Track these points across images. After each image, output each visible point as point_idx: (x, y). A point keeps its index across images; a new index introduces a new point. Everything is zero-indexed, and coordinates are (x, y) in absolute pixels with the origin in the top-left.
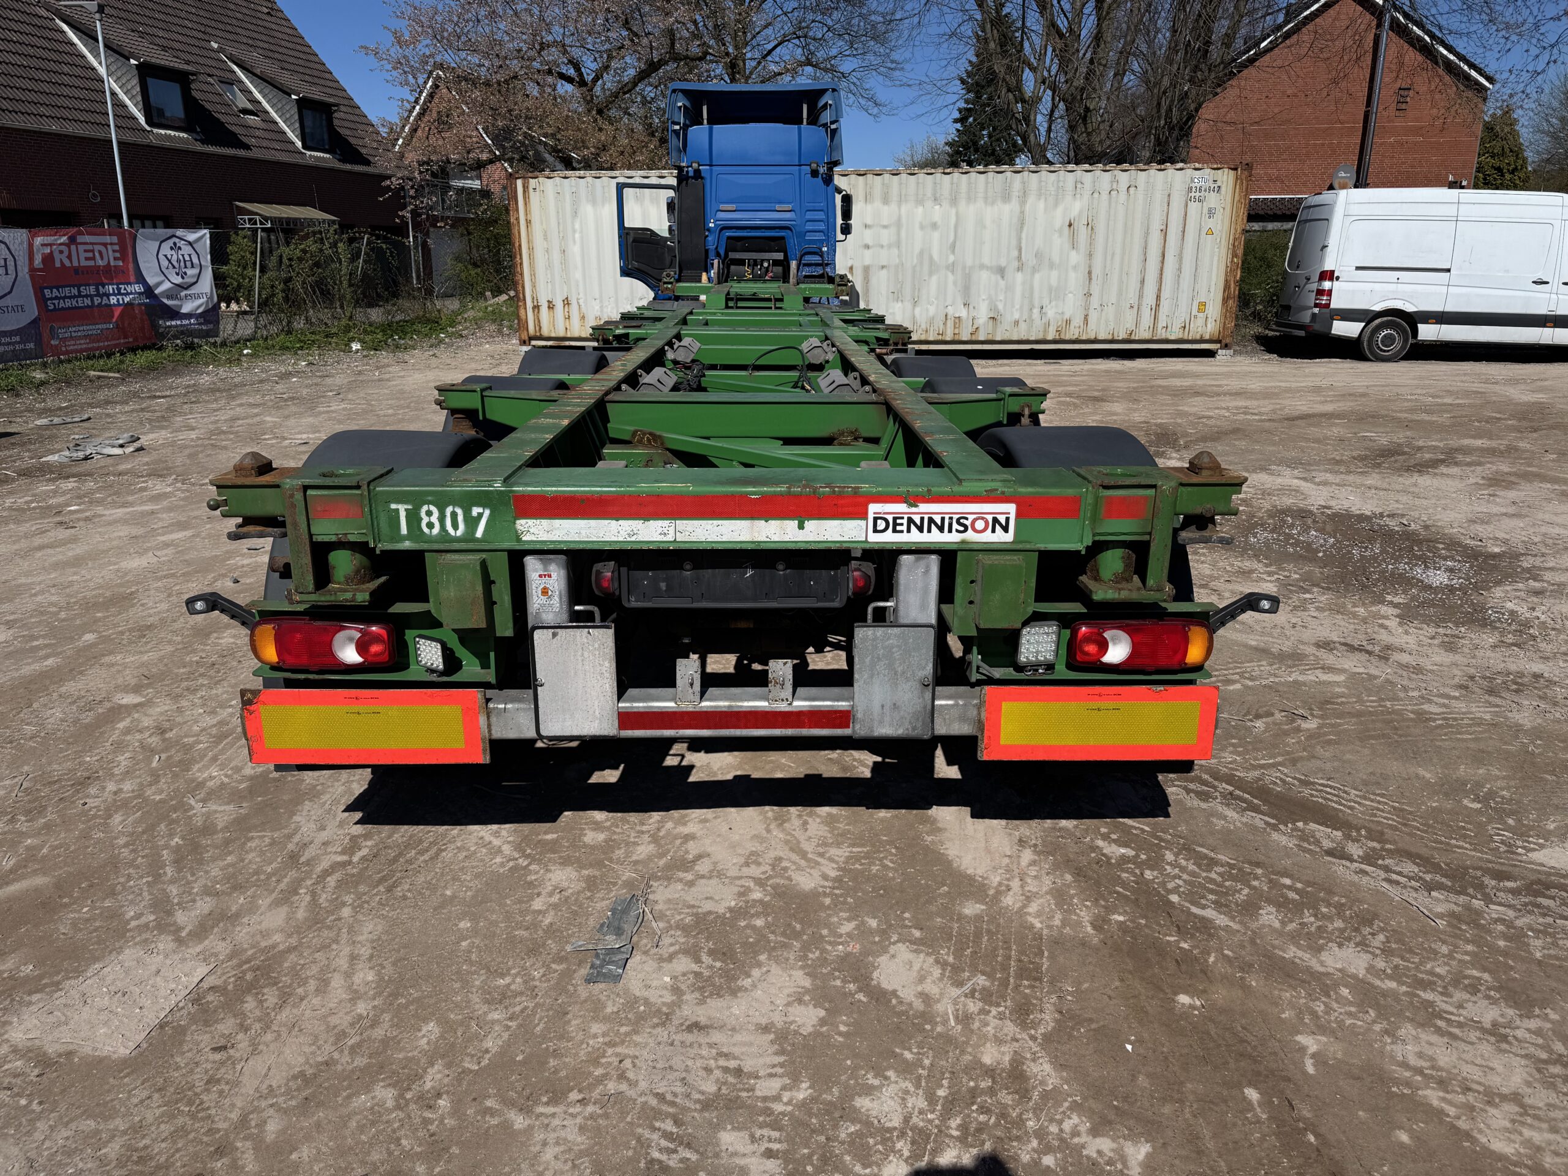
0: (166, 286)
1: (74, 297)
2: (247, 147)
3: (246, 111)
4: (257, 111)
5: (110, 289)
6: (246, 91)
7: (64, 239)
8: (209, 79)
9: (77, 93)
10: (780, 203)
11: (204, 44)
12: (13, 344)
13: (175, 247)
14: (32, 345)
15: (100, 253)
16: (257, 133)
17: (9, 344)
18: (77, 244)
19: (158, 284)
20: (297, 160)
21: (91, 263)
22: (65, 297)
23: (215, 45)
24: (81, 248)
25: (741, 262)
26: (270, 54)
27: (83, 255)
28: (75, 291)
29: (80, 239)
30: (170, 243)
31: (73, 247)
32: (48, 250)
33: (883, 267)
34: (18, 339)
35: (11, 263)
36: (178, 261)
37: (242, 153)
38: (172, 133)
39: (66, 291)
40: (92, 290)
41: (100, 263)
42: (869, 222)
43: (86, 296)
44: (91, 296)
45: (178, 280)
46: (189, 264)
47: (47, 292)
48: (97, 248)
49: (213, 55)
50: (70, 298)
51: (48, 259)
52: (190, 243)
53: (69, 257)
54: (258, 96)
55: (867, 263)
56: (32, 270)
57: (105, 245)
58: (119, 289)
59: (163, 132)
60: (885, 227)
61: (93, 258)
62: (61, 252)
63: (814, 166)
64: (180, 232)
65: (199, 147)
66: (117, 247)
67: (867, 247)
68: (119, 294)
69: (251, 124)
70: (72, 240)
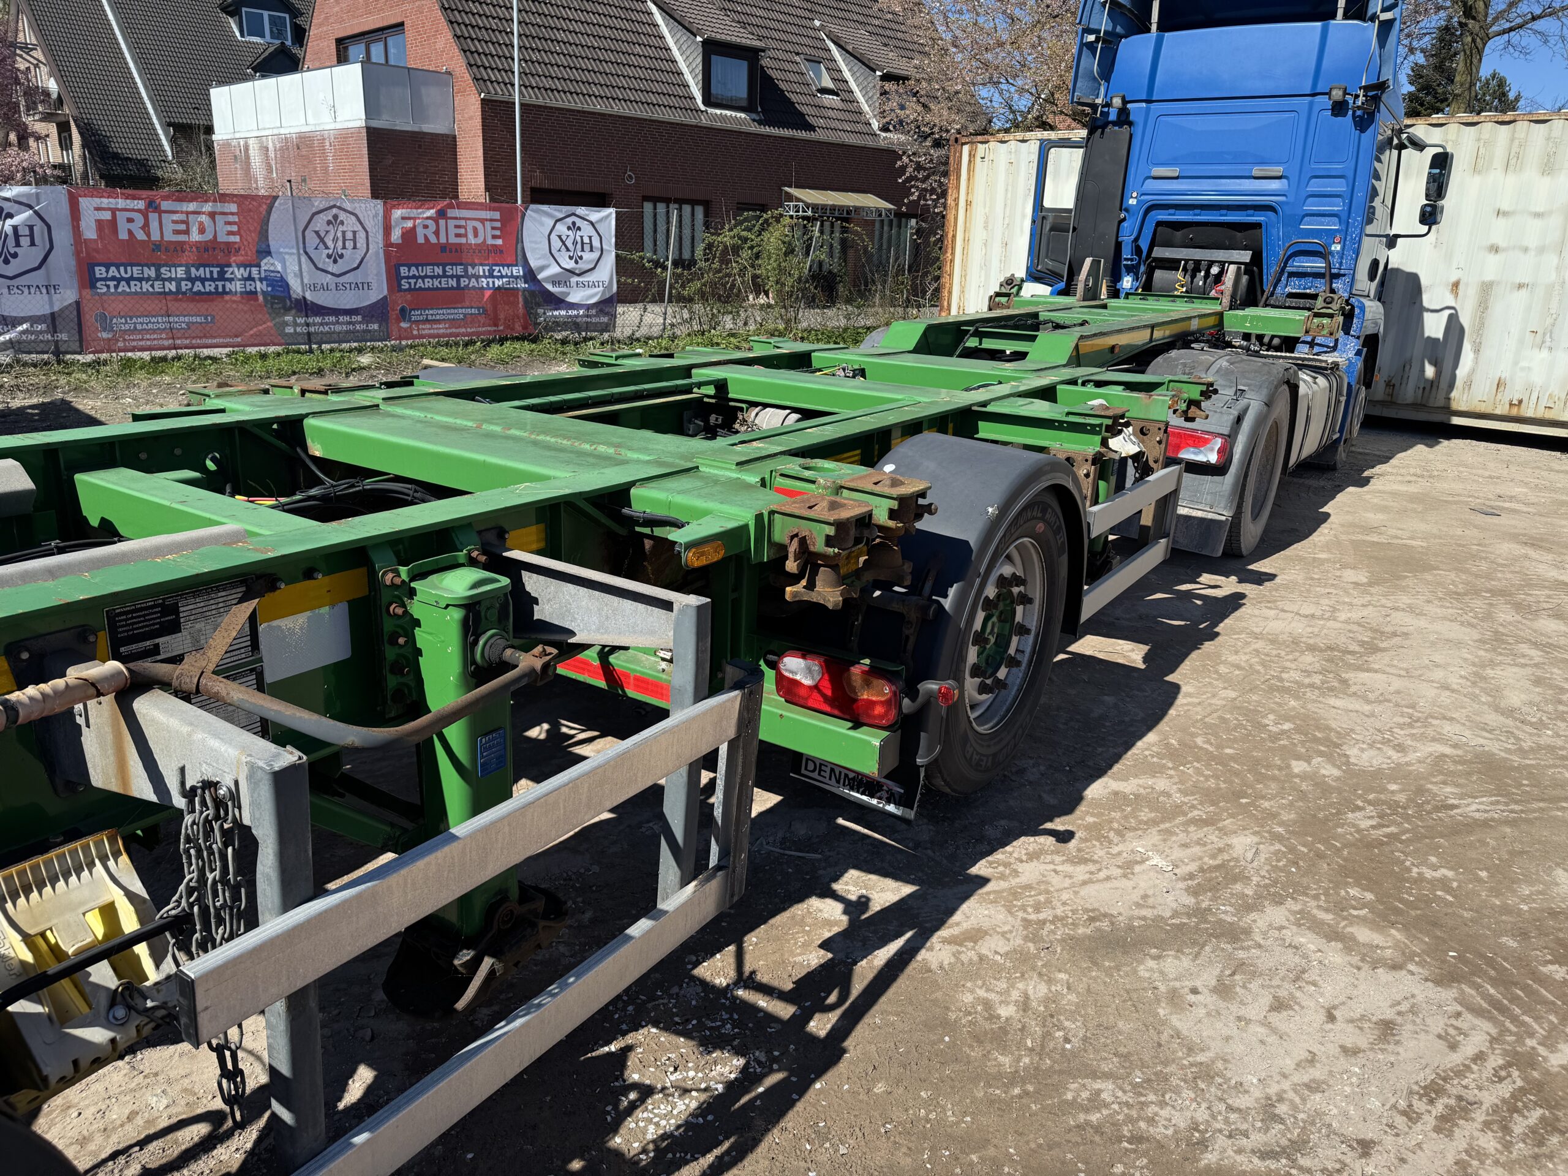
0: (554, 270)
1: (438, 276)
2: (811, 128)
3: (825, 91)
4: (840, 90)
5: (480, 270)
6: (833, 70)
7: (431, 212)
8: (797, 59)
9: (640, 73)
10: (1263, 163)
11: (805, 22)
12: (353, 324)
13: (574, 227)
14: (376, 326)
15: (475, 230)
16: (831, 113)
17: (350, 323)
18: (447, 218)
19: (542, 268)
20: (869, 142)
21: (463, 240)
22: (426, 276)
23: (817, 23)
24: (451, 223)
25: (1172, 265)
26: (881, 31)
27: (452, 231)
28: (439, 270)
29: (451, 213)
30: (570, 220)
31: (442, 222)
32: (409, 224)
33: (1520, 286)
34: (359, 318)
35: (361, 236)
36: (575, 243)
37: (803, 134)
38: (728, 113)
39: (428, 270)
40: (459, 270)
41: (472, 240)
42: (1505, 207)
43: (452, 277)
44: (458, 278)
45: (570, 264)
46: (587, 247)
47: (404, 271)
48: (471, 224)
49: (811, 33)
50: (432, 277)
51: (409, 235)
52: (592, 224)
53: (437, 233)
54: (847, 75)
55: (1488, 277)
56: (388, 244)
57: (482, 221)
58: (491, 271)
59: (718, 112)
60: (1538, 215)
61: (466, 235)
62: (426, 227)
63: (1337, 94)
64: (581, 210)
65: (755, 128)
66: (498, 224)
67: (1495, 249)
68: (491, 276)
69: (826, 103)
70: (442, 214)
